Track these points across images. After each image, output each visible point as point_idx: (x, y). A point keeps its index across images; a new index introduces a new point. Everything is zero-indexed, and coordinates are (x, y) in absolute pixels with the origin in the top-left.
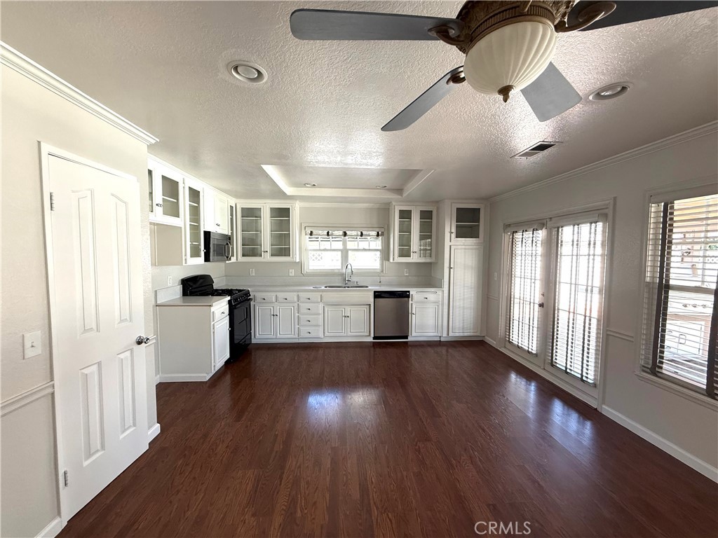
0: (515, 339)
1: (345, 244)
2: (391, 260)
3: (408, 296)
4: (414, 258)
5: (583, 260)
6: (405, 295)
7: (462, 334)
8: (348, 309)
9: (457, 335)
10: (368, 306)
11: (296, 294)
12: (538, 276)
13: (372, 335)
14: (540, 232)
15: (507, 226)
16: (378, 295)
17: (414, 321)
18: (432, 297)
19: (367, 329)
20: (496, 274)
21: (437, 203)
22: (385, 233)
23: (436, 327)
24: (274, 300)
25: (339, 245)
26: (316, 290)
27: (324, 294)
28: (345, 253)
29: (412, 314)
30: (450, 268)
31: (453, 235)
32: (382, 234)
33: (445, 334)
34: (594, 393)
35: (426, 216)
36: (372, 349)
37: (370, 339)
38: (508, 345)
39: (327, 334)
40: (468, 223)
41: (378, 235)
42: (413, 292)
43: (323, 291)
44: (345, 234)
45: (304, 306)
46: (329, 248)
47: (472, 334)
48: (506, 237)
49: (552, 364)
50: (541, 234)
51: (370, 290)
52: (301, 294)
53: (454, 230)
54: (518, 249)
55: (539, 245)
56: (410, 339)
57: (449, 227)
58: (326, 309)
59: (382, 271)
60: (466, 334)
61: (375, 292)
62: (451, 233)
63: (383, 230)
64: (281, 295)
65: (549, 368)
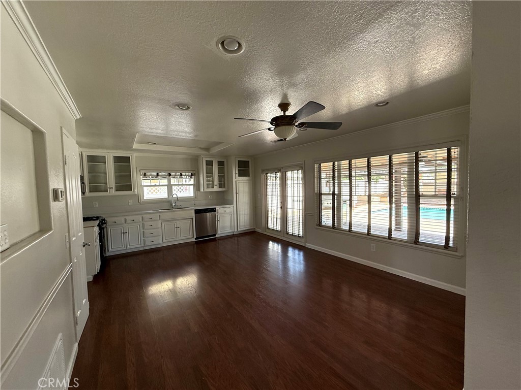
0: (270, 226)
1: (169, 181)
2: (202, 190)
3: (215, 211)
4: (216, 189)
5: (296, 186)
6: (213, 210)
7: (244, 229)
8: (178, 222)
9: (242, 229)
10: (191, 220)
11: (141, 216)
12: (279, 194)
13: (195, 237)
14: (278, 174)
15: (263, 171)
16: (197, 212)
17: (219, 225)
18: (228, 210)
19: (191, 233)
20: (259, 195)
21: (227, 157)
22: (196, 174)
23: (231, 227)
24: (123, 222)
25: (165, 182)
26: (155, 212)
27: (161, 214)
28: (170, 187)
29: (218, 221)
30: (236, 193)
31: (237, 175)
32: (195, 175)
33: (236, 230)
34: (303, 240)
35: (221, 164)
36: (195, 246)
37: (194, 240)
38: (267, 230)
39: (164, 241)
40: (244, 168)
41: (192, 175)
42: (217, 208)
43: (160, 212)
44: (170, 175)
45: (147, 224)
46: (158, 184)
47: (249, 228)
48: (263, 176)
49: (287, 233)
50: (279, 174)
51: (191, 209)
52: (144, 216)
53: (237, 172)
54: (269, 182)
55: (278, 180)
56: (217, 236)
57: (235, 171)
58: (163, 224)
59: (196, 198)
60: (246, 229)
61: (195, 210)
62: (236, 174)
63: (195, 172)
64: (129, 218)
65: (286, 235)
